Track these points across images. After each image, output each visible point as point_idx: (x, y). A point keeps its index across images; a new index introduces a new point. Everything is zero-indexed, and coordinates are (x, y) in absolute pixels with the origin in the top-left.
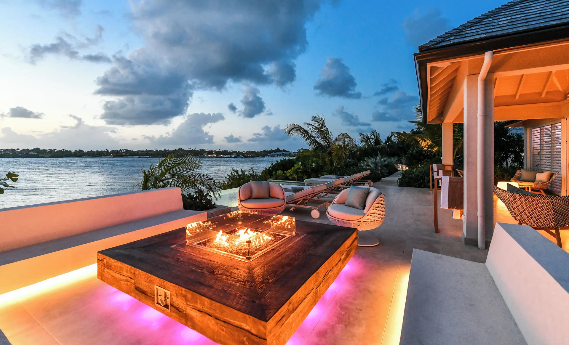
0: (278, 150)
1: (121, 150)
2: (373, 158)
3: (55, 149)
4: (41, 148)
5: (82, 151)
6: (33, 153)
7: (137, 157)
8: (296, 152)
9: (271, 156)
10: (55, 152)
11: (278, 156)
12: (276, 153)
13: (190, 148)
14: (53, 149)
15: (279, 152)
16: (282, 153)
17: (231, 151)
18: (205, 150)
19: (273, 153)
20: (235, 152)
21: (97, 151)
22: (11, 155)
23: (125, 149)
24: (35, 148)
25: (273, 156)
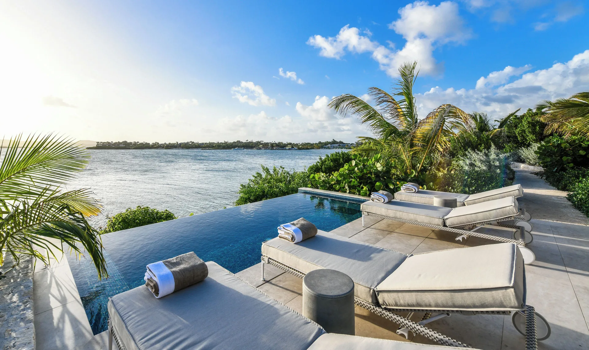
0: (334, 142)
1: (188, 143)
2: (481, 151)
3: (138, 142)
4: (128, 142)
5: (158, 143)
6: (122, 146)
7: (201, 149)
8: (354, 144)
9: (327, 148)
10: (138, 145)
11: (334, 148)
12: (332, 145)
13: (248, 140)
14: (136, 142)
15: (334, 144)
16: (338, 145)
17: (286, 143)
18: (261, 142)
19: (329, 145)
20: (290, 144)
21: (170, 144)
22: (107, 147)
23: (191, 142)
24: (124, 141)
25: (328, 148)
